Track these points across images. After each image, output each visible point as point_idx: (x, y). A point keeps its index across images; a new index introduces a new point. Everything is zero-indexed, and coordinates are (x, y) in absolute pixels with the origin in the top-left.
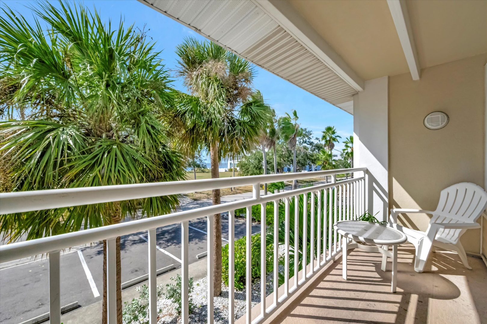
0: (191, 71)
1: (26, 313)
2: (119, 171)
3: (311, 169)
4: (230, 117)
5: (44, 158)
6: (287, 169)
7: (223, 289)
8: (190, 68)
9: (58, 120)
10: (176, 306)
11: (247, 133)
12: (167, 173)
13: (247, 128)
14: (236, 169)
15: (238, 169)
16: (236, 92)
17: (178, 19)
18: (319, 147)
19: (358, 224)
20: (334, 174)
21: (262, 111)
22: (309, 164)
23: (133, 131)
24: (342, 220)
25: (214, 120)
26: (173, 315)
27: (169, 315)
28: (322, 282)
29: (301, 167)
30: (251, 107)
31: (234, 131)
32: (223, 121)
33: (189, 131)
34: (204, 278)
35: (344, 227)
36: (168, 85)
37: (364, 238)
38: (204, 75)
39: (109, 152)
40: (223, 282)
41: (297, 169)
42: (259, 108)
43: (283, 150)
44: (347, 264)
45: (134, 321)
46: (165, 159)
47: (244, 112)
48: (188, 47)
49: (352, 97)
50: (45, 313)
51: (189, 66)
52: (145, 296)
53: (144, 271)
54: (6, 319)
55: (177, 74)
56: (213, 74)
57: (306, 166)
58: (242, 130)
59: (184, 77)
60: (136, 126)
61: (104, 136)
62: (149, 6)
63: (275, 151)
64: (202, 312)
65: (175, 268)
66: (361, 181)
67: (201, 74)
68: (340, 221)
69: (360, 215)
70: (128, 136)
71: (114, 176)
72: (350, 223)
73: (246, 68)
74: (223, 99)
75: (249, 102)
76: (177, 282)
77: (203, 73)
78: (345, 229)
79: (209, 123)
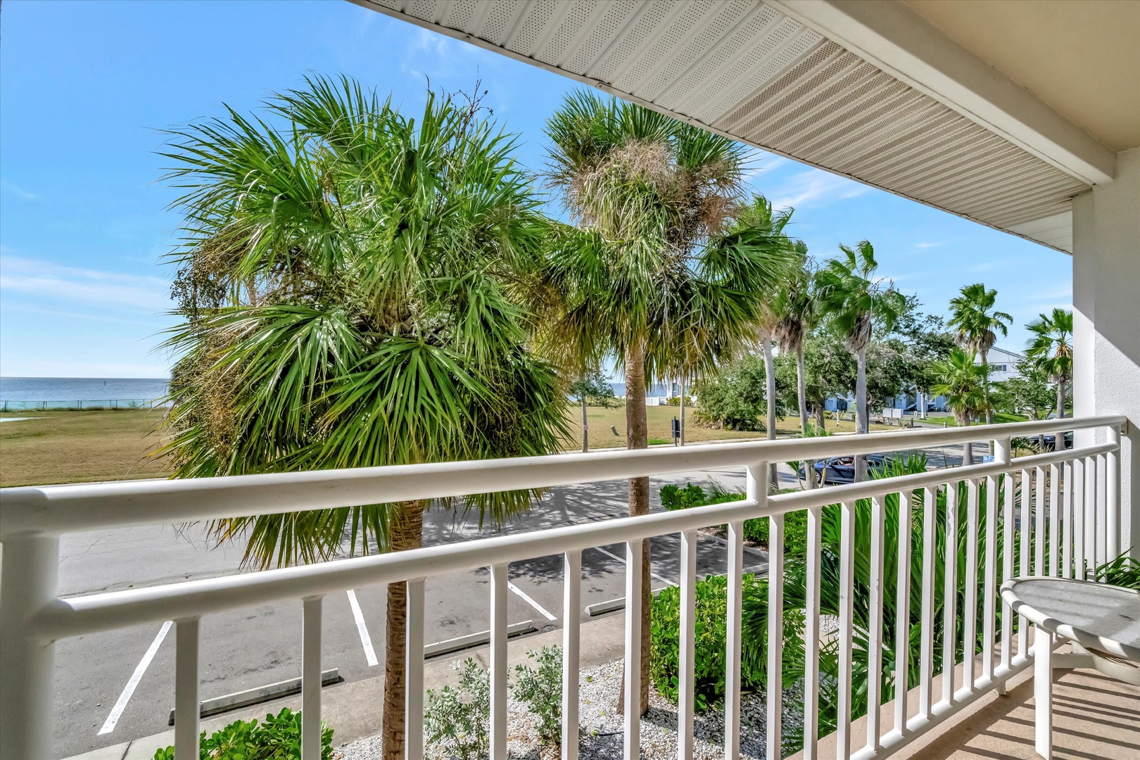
0: (582, 172)
1: (250, 673)
2: (422, 407)
3: (912, 406)
4: (676, 277)
5: (287, 379)
6: (834, 405)
7: (653, 702)
8: (578, 166)
9: (312, 299)
10: (537, 720)
11: (724, 315)
12: (524, 413)
13: (722, 300)
14: (689, 400)
15: (694, 399)
16: (692, 212)
17: (558, 67)
18: (943, 345)
19: (1095, 595)
20: (1005, 436)
21: (765, 255)
22: (907, 392)
23: (452, 317)
24: (1031, 571)
25: (636, 285)
26: (530, 742)
27: (521, 740)
28: (958, 751)
29: (880, 398)
30: (734, 246)
31: (686, 310)
32: (659, 286)
33: (574, 315)
34: (603, 666)
35: (1039, 597)
36: (531, 212)
37: (1122, 645)
38: (613, 178)
39: (404, 367)
40: (653, 683)
41: (869, 403)
42: (758, 248)
43: (824, 351)
44: (1053, 712)
45: (447, 736)
46: (521, 381)
47: (714, 260)
48: (575, 118)
49: (1070, 203)
50: (281, 680)
51: (576, 160)
52: (470, 685)
53: (468, 626)
54: (219, 678)
55: (549, 181)
56: (634, 174)
57: (897, 395)
58: (710, 308)
59: (565, 187)
60: (457, 307)
61: (395, 331)
62: (496, 51)
63: (799, 355)
64: (599, 749)
65: (536, 630)
66: (1105, 456)
67: (606, 177)
68: (1024, 575)
69: (1101, 562)
70: (442, 328)
71: (414, 420)
72: (1062, 586)
73: (722, 151)
74: (660, 234)
75: (728, 235)
76: (541, 665)
77: (611, 174)
78: (1044, 604)
79: (624, 291)
